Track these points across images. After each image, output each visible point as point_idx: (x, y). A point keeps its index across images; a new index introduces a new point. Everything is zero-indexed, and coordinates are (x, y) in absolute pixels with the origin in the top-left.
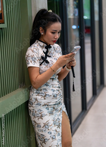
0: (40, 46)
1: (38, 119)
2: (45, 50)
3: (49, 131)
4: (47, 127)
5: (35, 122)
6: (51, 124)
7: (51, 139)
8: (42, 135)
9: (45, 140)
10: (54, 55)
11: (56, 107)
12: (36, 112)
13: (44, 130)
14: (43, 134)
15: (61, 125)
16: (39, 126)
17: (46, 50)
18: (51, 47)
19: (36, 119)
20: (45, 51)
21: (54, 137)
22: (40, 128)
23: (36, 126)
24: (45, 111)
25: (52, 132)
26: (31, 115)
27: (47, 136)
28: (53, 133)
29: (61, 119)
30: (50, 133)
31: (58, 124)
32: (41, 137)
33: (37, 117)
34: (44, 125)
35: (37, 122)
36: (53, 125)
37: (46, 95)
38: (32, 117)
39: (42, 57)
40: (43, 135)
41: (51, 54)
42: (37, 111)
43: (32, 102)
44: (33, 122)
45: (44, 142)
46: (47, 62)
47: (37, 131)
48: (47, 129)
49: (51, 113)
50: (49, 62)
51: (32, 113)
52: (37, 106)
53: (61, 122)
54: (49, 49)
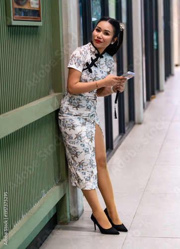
0: (91, 50)
1: (70, 129)
2: (94, 57)
3: (82, 143)
4: (79, 138)
5: (66, 133)
6: (83, 136)
7: (84, 152)
8: (73, 147)
9: (77, 153)
10: (101, 67)
11: (89, 118)
12: (67, 122)
13: (76, 142)
14: (75, 146)
15: (93, 139)
16: (70, 137)
17: (96, 57)
18: (103, 57)
19: (67, 130)
20: (94, 59)
21: (87, 150)
22: (71, 140)
23: (67, 137)
24: (77, 122)
25: (86, 144)
26: (61, 126)
27: (80, 149)
28: (86, 146)
29: (94, 132)
30: (83, 145)
31: (90, 137)
32: (73, 150)
33: (69, 127)
34: (76, 136)
35: (69, 133)
36: (86, 137)
37: (79, 105)
38: (63, 128)
39: (87, 64)
40: (75, 148)
41: (98, 64)
42: (68, 120)
43: (63, 110)
44: (63, 134)
45: (76, 155)
46: (90, 71)
47: (69, 143)
48: (80, 141)
49: (84, 124)
50: (93, 72)
51: (62, 123)
52: (68, 115)
53: (93, 136)
54: (99, 58)
